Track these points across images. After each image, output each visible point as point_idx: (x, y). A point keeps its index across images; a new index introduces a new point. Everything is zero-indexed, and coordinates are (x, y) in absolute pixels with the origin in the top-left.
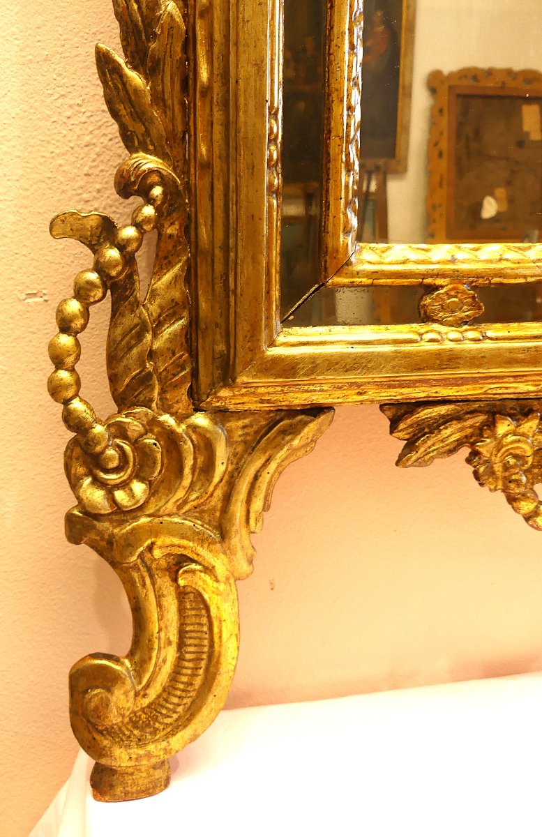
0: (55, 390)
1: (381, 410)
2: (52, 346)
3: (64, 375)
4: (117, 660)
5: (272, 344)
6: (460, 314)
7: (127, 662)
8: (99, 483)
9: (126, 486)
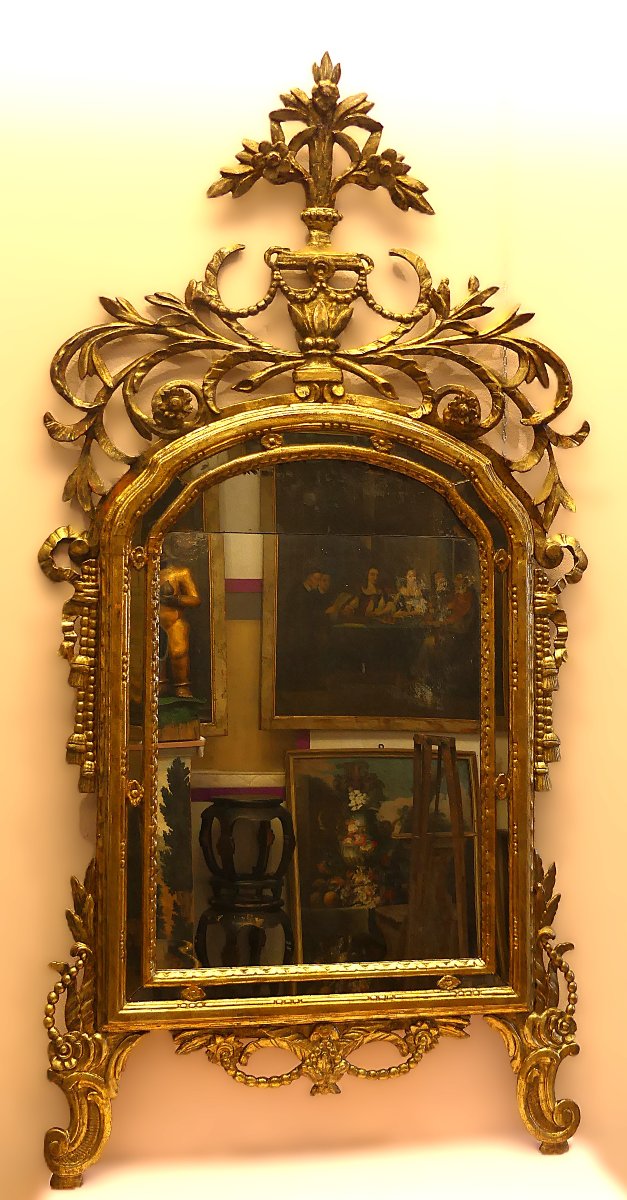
0: (46, 1025)
2: (45, 1009)
3: (49, 1019)
4: (63, 1130)
5: (122, 1009)
6: (195, 997)
7: (67, 1131)
8: (59, 1059)
9: (69, 1060)
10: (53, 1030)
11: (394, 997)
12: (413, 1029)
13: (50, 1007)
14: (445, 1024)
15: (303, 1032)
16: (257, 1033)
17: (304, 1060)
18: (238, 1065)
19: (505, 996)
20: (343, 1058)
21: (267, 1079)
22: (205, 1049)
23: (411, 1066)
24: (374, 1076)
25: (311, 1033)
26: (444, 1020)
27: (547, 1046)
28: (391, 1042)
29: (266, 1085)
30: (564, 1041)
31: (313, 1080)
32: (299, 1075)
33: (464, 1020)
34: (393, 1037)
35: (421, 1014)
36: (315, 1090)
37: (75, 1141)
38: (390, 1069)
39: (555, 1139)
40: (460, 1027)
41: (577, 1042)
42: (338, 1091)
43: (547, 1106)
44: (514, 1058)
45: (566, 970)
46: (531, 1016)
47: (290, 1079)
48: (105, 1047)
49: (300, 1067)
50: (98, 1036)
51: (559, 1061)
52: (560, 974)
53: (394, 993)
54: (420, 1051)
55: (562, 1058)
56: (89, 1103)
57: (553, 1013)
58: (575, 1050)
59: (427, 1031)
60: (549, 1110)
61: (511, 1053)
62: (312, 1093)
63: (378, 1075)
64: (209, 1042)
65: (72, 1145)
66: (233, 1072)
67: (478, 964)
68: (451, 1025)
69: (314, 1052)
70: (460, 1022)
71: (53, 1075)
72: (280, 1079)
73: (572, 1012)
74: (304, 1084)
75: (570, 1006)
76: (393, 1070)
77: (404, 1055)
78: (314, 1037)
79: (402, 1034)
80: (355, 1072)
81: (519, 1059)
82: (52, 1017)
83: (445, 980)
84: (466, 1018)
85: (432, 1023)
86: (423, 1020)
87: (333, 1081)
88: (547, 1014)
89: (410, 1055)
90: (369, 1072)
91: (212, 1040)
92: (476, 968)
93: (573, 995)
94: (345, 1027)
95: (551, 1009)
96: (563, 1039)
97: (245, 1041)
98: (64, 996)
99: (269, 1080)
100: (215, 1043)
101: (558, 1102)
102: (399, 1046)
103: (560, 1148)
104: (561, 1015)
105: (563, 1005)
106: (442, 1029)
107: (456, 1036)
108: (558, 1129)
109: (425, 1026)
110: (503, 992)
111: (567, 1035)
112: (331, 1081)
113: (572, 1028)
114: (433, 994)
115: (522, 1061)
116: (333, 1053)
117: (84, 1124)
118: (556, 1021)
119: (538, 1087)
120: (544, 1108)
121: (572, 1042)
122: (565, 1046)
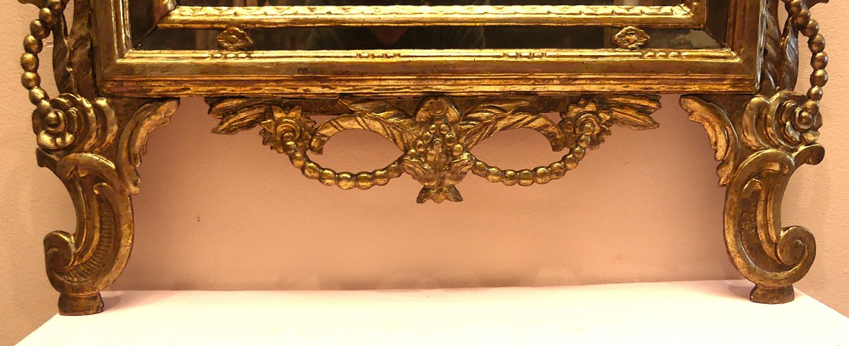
0: (26, 84)
1: (205, 101)
2: (22, 58)
3: (30, 75)
4: (67, 234)
5: (122, 56)
6: (237, 44)
7: (72, 238)
8: (48, 133)
9: (62, 135)
10: (36, 91)
11: (543, 55)
12: (574, 111)
13: (29, 56)
14: (622, 106)
15: (406, 107)
16: (336, 108)
17: (406, 150)
18: (309, 153)
19: (722, 61)
20: (466, 149)
21: (352, 175)
22: (258, 128)
23: (569, 166)
24: (512, 177)
25: (418, 110)
26: (620, 99)
27: (776, 147)
28: (539, 129)
29: (350, 184)
30: (802, 141)
31: (421, 180)
32: (399, 172)
33: (651, 100)
34: (539, 122)
35: (586, 88)
36: (424, 195)
37: (86, 250)
38: (536, 169)
39: (778, 281)
40: (643, 111)
41: (820, 141)
42: (458, 198)
43: (767, 234)
44: (724, 162)
45: (812, 32)
46: (755, 100)
47: (387, 177)
48: (112, 116)
49: (400, 160)
50: (102, 102)
51: (793, 170)
52: (803, 40)
53: (544, 51)
54: (583, 145)
55: (798, 165)
56: (99, 198)
57: (789, 97)
58: (817, 155)
59: (595, 113)
60: (769, 240)
61: (720, 154)
62: (420, 200)
63: (517, 178)
64: (263, 117)
65: (81, 255)
66: (301, 163)
67: (680, 13)
68: (631, 107)
69: (420, 138)
70: (645, 103)
71: (44, 157)
72: (373, 177)
73: (818, 97)
74: (407, 186)
75: (815, 89)
76: (541, 170)
77: (556, 148)
78: (422, 114)
79: (556, 117)
80: (483, 171)
81: (731, 163)
82: (35, 71)
83: (626, 34)
84: (654, 97)
85: (601, 101)
86: (588, 97)
87: (451, 183)
88: (780, 98)
89: (566, 151)
90: (505, 172)
91: (269, 114)
92: (674, 16)
93: (820, 73)
94: (469, 104)
95: (786, 91)
96: (801, 137)
97: (320, 119)
98: (48, 43)
99: (355, 177)
100: (272, 117)
101: (785, 229)
102: (550, 136)
103: (781, 294)
104: (801, 100)
105: (803, 86)
106: (617, 113)
107: (637, 125)
108: (782, 267)
109: (591, 107)
110: (716, 54)
111: (806, 131)
112: (448, 182)
113: (815, 121)
114: (606, 54)
115: (736, 168)
116: (450, 140)
117: (95, 227)
118: (793, 109)
119: (756, 206)
120: (762, 236)
121: (813, 142)
122: (802, 148)
